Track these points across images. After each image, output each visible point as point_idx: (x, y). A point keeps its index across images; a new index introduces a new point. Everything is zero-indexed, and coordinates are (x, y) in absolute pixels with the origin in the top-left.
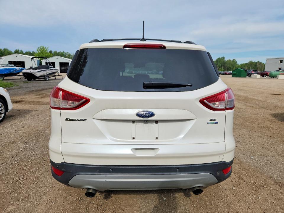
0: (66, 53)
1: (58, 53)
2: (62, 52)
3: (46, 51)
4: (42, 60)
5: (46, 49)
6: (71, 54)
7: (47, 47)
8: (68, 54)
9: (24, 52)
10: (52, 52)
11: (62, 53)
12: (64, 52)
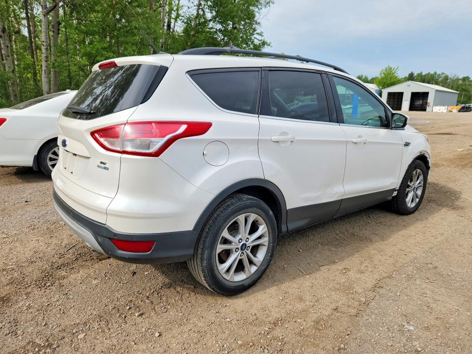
0: (439, 74)
1: (425, 75)
2: (432, 73)
3: (393, 74)
4: (382, 90)
5: (393, 71)
6: (450, 76)
7: (396, 68)
8: (443, 76)
9: (369, 79)
10: (413, 74)
11: (432, 76)
12: (435, 73)
